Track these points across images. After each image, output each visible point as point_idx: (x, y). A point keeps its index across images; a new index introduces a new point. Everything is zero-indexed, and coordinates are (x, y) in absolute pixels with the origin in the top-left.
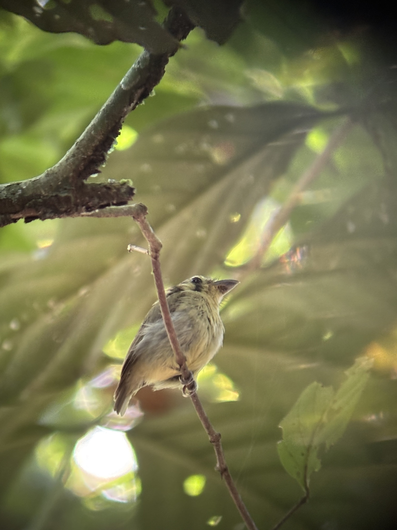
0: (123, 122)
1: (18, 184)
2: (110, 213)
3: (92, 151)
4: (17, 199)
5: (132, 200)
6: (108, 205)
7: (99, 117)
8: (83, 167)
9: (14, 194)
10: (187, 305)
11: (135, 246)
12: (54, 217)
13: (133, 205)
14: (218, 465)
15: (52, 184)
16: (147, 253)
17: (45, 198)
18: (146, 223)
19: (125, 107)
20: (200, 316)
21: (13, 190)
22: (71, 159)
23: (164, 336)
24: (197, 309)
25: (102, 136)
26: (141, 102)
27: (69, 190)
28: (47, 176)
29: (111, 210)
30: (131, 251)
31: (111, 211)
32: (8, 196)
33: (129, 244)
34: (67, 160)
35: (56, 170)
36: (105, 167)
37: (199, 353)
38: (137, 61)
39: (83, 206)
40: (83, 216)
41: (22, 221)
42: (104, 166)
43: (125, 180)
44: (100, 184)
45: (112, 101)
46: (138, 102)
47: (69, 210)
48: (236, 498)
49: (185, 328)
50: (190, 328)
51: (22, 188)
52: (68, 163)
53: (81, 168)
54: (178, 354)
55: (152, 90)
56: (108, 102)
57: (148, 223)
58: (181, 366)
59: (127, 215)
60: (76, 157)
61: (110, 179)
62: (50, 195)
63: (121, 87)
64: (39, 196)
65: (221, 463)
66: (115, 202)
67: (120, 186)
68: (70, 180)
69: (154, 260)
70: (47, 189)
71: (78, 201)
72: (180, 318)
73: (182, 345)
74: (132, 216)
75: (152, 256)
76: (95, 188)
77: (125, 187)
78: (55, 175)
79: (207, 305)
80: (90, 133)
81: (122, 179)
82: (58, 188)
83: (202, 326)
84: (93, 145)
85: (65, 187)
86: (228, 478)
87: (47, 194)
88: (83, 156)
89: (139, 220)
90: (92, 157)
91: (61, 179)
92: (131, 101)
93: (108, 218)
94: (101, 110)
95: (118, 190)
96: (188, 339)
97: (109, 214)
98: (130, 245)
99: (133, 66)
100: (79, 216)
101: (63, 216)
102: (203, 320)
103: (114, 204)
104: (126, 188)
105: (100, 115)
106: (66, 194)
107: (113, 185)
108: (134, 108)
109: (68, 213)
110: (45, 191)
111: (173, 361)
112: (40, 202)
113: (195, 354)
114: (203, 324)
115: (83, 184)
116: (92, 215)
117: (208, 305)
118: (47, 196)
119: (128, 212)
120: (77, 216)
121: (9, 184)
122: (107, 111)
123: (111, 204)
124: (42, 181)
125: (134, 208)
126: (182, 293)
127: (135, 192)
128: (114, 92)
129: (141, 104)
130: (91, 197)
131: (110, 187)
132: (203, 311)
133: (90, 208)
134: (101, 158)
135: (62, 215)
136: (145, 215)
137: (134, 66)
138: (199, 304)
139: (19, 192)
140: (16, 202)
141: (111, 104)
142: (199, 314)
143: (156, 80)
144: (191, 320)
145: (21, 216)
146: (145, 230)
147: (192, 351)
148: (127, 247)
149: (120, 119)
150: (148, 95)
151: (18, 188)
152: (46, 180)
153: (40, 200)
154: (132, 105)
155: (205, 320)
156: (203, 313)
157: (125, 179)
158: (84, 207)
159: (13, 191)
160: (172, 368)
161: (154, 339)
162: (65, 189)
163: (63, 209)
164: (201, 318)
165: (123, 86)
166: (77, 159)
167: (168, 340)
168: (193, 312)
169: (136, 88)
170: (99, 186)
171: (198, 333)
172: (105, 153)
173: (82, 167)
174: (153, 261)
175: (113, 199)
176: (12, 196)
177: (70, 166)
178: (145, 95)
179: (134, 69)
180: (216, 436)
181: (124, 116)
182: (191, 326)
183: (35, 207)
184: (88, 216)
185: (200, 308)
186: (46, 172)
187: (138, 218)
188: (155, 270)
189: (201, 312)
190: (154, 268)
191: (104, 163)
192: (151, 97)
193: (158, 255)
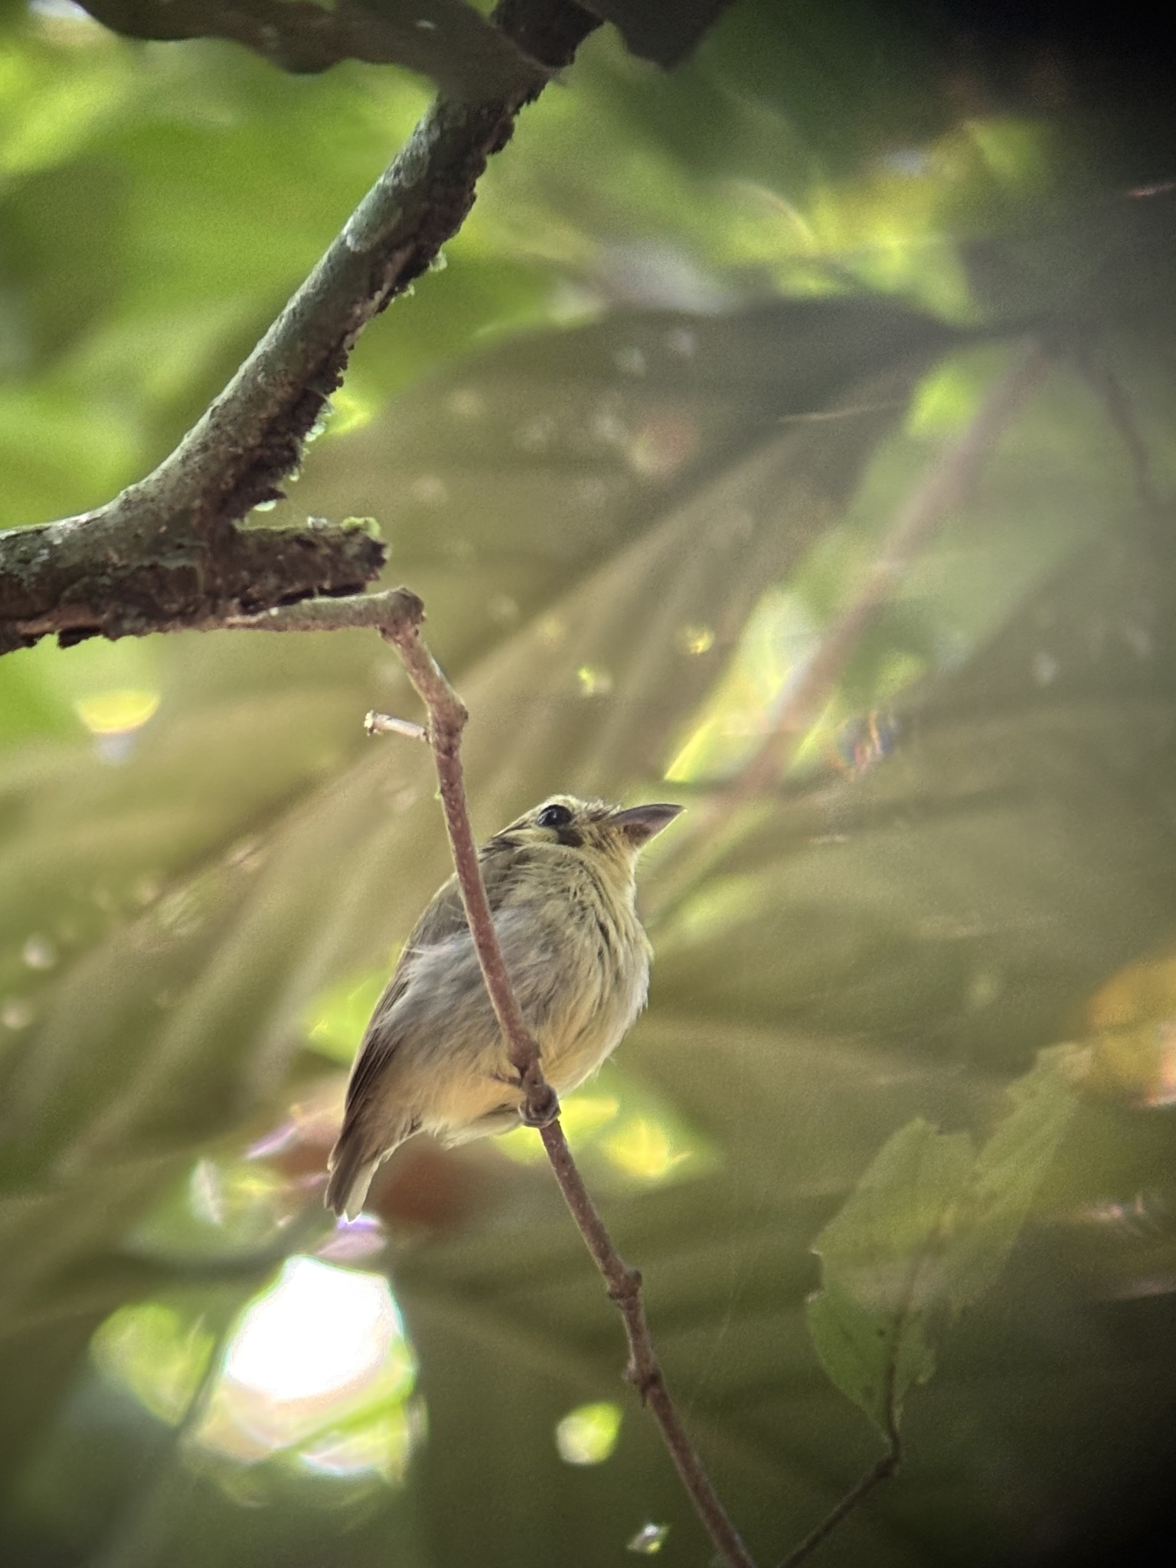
0: (352, 348)
1: (39, 532)
2: (314, 619)
3: (258, 433)
4: (34, 575)
5: (377, 578)
6: (309, 594)
7: (279, 332)
8: (231, 482)
9: (25, 561)
10: (535, 887)
11: (387, 717)
12: (146, 629)
13: (381, 596)
14: (632, 1365)
15: (140, 531)
16: (423, 738)
17: (121, 574)
18: (420, 650)
19: (355, 302)
20: (576, 919)
21: (23, 549)
22: (197, 459)
23: (470, 982)
24: (567, 899)
25: (290, 390)
26: (403, 288)
27: (193, 548)
28: (126, 507)
29: (316, 608)
30: (375, 731)
31: (316, 614)
32: (9, 566)
33: (368, 711)
34: (184, 461)
35: (152, 490)
36: (299, 480)
37: (576, 1028)
38: (393, 167)
39: (233, 596)
40: (231, 626)
41: (50, 641)
42: (294, 478)
43: (359, 521)
44: (283, 533)
45: (318, 285)
46: (396, 289)
47: (191, 609)
48: (686, 1461)
49: (533, 956)
50: (548, 956)
51: (51, 542)
52: (188, 469)
53: (227, 483)
54: (515, 1035)
55: (436, 252)
56: (305, 288)
57: (425, 647)
58: (522, 1071)
59: (364, 624)
60: (210, 452)
61: (312, 516)
62: (135, 564)
63: (343, 243)
64: (102, 568)
65: (642, 1359)
66: (327, 585)
67: (343, 539)
68: (194, 521)
69: (443, 757)
70: (123, 546)
71: (219, 581)
72: (518, 925)
73: (524, 1007)
74: (378, 626)
75: (437, 745)
76: (268, 543)
77: (357, 540)
78: (150, 505)
79: (595, 886)
80: (254, 379)
81: (348, 516)
82: (158, 545)
83: (583, 949)
84: (263, 415)
85: (179, 541)
86: (661, 1402)
87: (124, 562)
88: (231, 449)
89: (398, 638)
90: (258, 452)
91: (166, 516)
92: (375, 286)
93: (305, 634)
94: (286, 311)
95: (338, 548)
96: (543, 989)
97: (309, 622)
98: (372, 711)
99: (381, 180)
100: (220, 626)
101: (174, 628)
102: (585, 930)
103: (323, 592)
104: (361, 545)
105: (281, 326)
106: (182, 562)
107: (322, 534)
108: (383, 306)
109: (188, 617)
110: (119, 552)
111: (499, 1056)
112: (104, 586)
113: (564, 1035)
114: (587, 943)
115: (232, 530)
116: (259, 625)
117: (599, 884)
118: (124, 567)
119: (366, 616)
120: (216, 628)
121: (13, 533)
122: (302, 315)
123: (316, 590)
124: (110, 523)
125: (384, 602)
126: (521, 852)
127: (387, 555)
128: (325, 257)
129: (405, 295)
130: (257, 572)
131: (314, 540)
132: (585, 905)
133: (255, 602)
134: (286, 453)
135: (169, 625)
136: (417, 622)
137: (384, 181)
138: (573, 885)
139: (42, 555)
140: (34, 586)
141: (317, 294)
142: (571, 914)
143: (450, 223)
144: (547, 931)
145: (48, 625)
146: (416, 667)
147: (555, 1023)
148: (364, 720)
149: (342, 339)
150: (426, 266)
151: (38, 542)
152: (123, 520)
153: (106, 580)
154: (379, 296)
155: (591, 931)
156: (584, 909)
157: (359, 516)
158: (236, 601)
159: (25, 552)
160: (497, 1077)
161: (441, 991)
162: (180, 546)
163: (175, 607)
164: (579, 926)
165: (350, 242)
166: (215, 457)
167: (486, 992)
168: (555, 909)
169: (389, 246)
170: (279, 538)
171: (571, 972)
172: (298, 441)
173: (228, 481)
174: (439, 758)
175: (323, 577)
176: (20, 566)
177: (192, 478)
178: (415, 268)
179: (383, 190)
180: (627, 1277)
181: (353, 331)
182: (551, 948)
183: (91, 598)
184: (249, 626)
185: (575, 894)
186: (122, 495)
187: (397, 633)
188: (446, 788)
189: (578, 908)
190: (445, 781)
191: (296, 470)
192: (434, 273)
193: (455, 741)
